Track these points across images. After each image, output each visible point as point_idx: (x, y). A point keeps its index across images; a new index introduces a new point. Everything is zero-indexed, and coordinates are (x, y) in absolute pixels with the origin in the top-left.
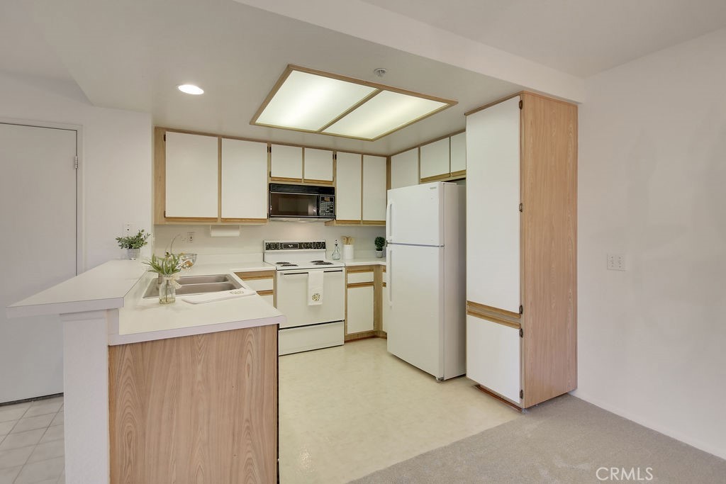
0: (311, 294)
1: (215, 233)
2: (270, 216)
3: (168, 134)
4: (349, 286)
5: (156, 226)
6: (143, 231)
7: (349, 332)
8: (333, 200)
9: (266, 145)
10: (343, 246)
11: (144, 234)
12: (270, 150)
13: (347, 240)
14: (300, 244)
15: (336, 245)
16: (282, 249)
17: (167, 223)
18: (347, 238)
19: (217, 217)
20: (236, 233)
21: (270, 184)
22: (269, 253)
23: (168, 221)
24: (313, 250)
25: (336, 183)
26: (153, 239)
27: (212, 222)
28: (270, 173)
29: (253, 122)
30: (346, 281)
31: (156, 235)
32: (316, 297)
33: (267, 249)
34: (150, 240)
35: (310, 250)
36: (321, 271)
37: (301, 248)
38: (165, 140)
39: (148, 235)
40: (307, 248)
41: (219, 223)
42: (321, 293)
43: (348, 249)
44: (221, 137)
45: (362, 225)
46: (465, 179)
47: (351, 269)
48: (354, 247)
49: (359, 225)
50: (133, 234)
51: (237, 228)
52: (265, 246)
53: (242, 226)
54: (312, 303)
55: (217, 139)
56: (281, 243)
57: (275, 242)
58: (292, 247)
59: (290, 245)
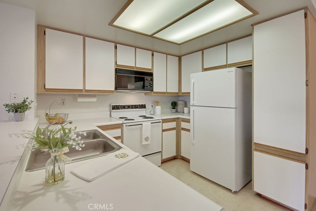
0: (144, 137)
1: (80, 100)
2: (116, 89)
3: (47, 30)
4: (163, 131)
5: (38, 95)
6: (27, 98)
7: (164, 158)
8: (152, 80)
9: (113, 44)
10: (155, 107)
11: (29, 100)
12: (116, 47)
13: (157, 103)
14: (132, 106)
15: (152, 106)
16: (121, 109)
17: (46, 93)
18: (157, 102)
19: (82, 89)
20: (94, 100)
21: (116, 69)
22: (114, 112)
23: (47, 91)
24: (139, 109)
25: (153, 70)
26: (36, 104)
27: (79, 92)
28: (116, 62)
29: (111, 24)
30: (162, 128)
31: (38, 101)
32: (147, 139)
33: (113, 109)
34: (33, 105)
35: (137, 109)
36: (149, 123)
37: (132, 108)
38: (45, 35)
39: (32, 102)
40: (136, 108)
41: (84, 93)
42: (149, 136)
43: (158, 108)
44: (85, 36)
45: (166, 95)
46: (251, 65)
47: (165, 121)
48: (161, 107)
49: (165, 95)
50: (19, 101)
51: (94, 96)
52: (112, 108)
53: (98, 95)
54: (144, 143)
55: (82, 37)
56: (121, 106)
57: (118, 105)
58: (127, 108)
59: (126, 106)
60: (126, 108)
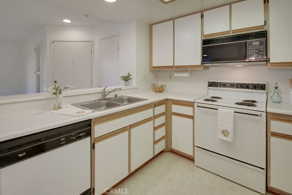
1: (176, 75)
14: (238, 84)
15: (276, 88)
16: (220, 87)
20: (186, 75)
21: (203, 40)
22: (211, 89)
23: (154, 68)
24: (250, 90)
32: (224, 133)
33: (209, 86)
35: (247, 89)
37: (237, 87)
40: (244, 88)
47: (275, 117)
56: (220, 83)
57: (216, 81)
58: (229, 86)
59: (228, 84)
60: (227, 86)
